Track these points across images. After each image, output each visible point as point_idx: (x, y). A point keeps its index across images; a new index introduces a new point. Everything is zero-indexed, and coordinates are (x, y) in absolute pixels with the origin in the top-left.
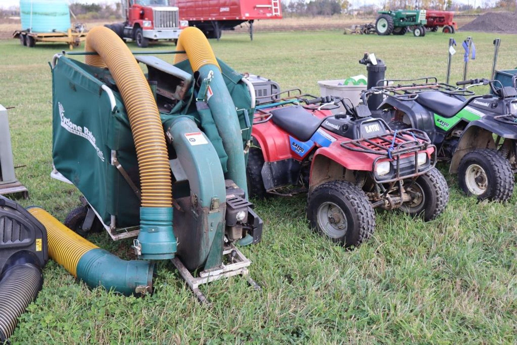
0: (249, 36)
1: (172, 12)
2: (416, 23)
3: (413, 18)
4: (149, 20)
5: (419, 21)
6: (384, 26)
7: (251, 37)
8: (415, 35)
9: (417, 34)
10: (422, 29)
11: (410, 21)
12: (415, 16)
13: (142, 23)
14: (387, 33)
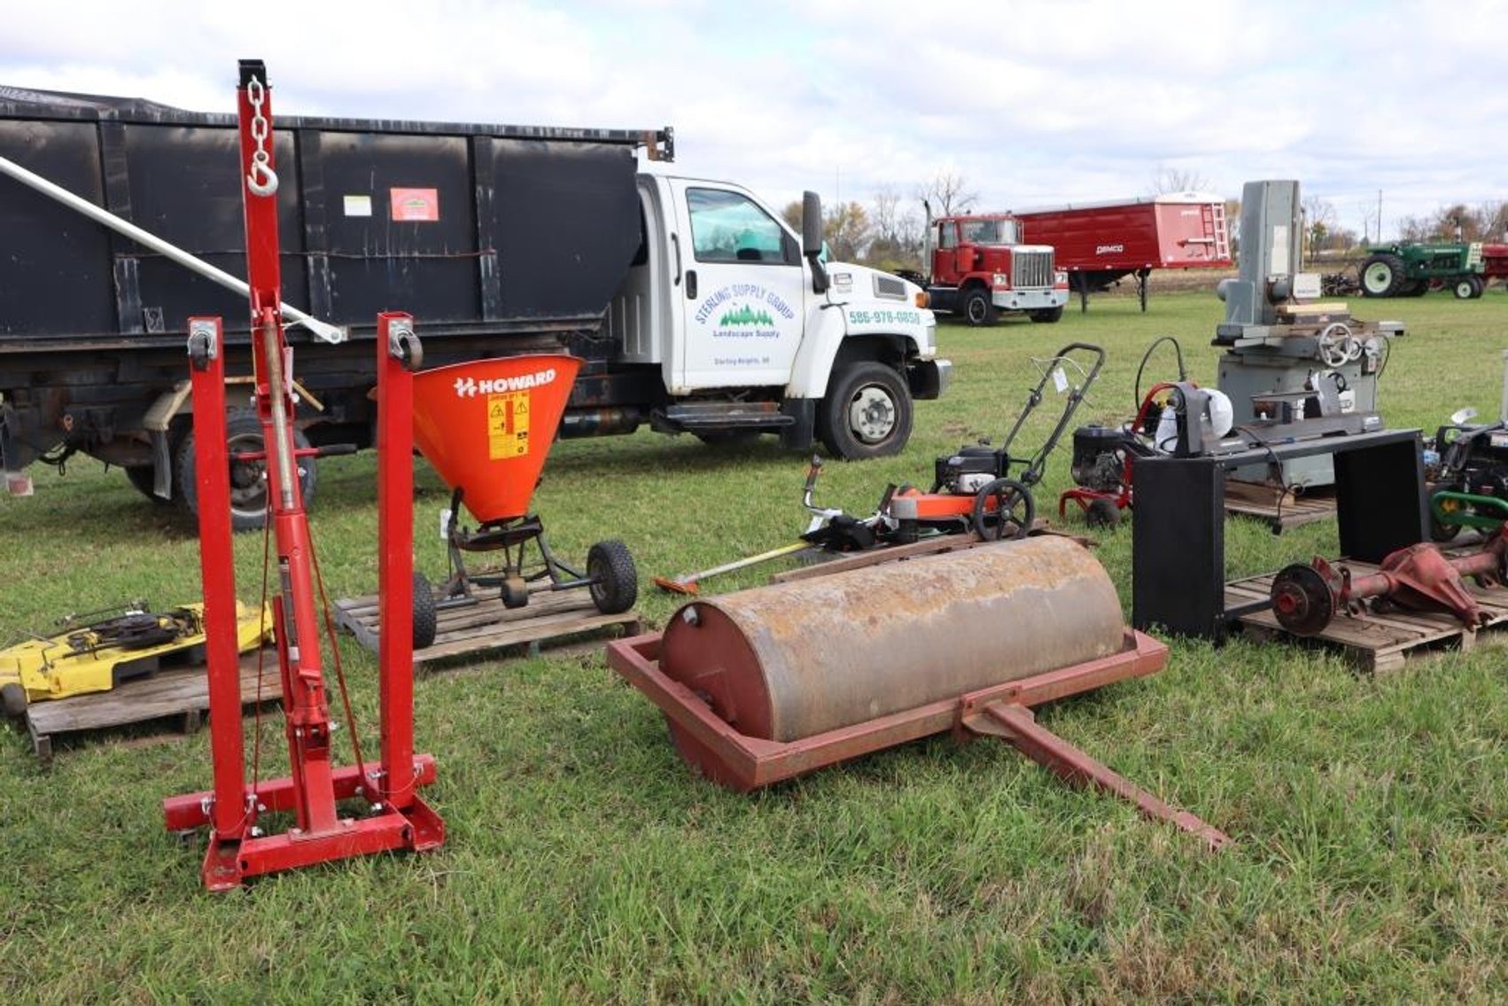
0: (1139, 304)
1: (1044, 255)
2: (1461, 270)
3: (1455, 260)
4: (1002, 272)
5: (1468, 267)
6: (1381, 278)
7: (1143, 304)
8: (1458, 296)
9: (1461, 294)
10: (1475, 283)
11: (1445, 267)
12: (1458, 255)
13: (992, 279)
14: (1388, 294)
